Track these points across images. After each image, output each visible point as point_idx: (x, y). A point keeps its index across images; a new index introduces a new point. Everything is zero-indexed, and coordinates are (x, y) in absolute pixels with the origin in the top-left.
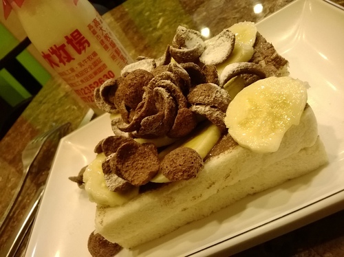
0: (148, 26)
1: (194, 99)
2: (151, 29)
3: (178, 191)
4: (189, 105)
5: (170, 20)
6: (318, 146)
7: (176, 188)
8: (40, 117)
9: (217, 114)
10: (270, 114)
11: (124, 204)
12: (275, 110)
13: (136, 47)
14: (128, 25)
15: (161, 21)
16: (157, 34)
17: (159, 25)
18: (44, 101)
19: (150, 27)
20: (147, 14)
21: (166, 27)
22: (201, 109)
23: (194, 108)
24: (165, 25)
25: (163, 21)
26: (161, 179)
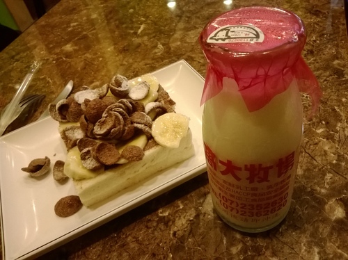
0: (130, 26)
1: (135, 120)
2: (132, 32)
3: (129, 168)
4: (132, 123)
5: (150, 32)
6: (192, 147)
7: (128, 166)
8: (12, 74)
9: (147, 129)
10: (174, 131)
11: (95, 177)
12: (176, 129)
13: (115, 44)
14: (111, 12)
15: (142, 27)
16: (137, 40)
17: (140, 31)
18: (16, 58)
19: (132, 29)
20: (131, 10)
21: (146, 38)
22: (140, 126)
23: (136, 125)
24: (145, 35)
25: (144, 29)
26: (122, 161)
